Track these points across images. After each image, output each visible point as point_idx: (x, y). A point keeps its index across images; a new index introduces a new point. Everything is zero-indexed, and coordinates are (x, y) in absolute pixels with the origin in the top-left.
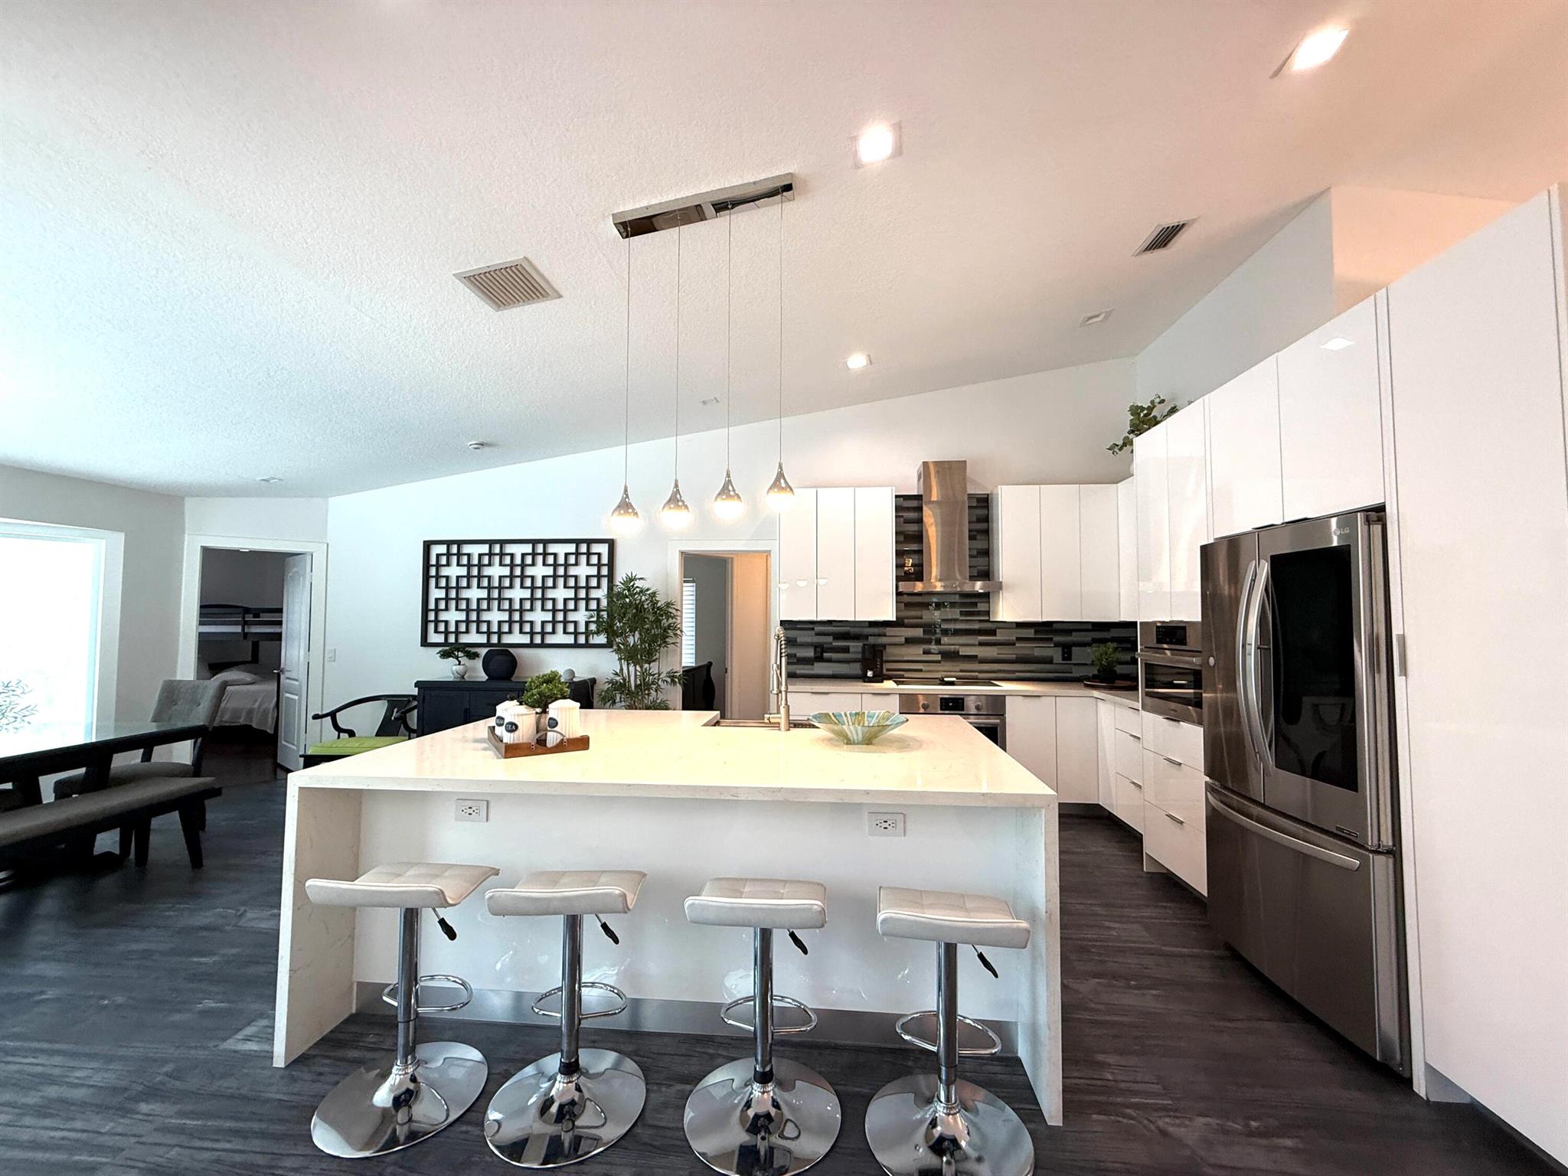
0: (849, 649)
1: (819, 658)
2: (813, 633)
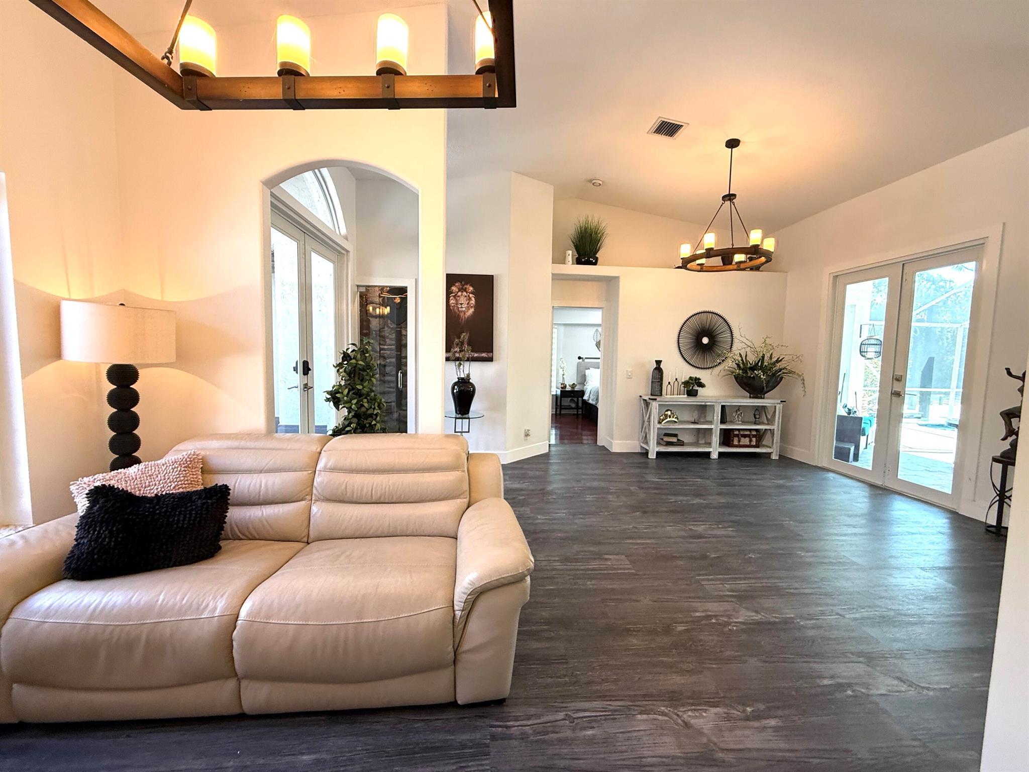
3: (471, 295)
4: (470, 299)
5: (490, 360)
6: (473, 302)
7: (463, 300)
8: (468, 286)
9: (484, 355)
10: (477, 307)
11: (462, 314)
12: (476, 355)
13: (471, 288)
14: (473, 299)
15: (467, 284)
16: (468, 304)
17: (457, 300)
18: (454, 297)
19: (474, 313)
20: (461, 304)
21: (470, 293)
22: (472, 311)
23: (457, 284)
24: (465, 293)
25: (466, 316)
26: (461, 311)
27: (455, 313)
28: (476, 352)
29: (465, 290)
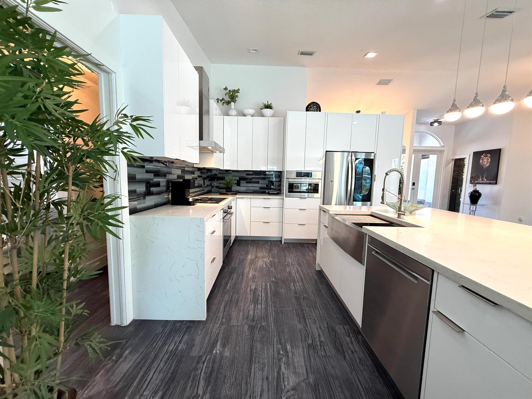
0: (160, 184)
1: (148, 193)
2: (144, 170)
3: (489, 158)
4: (488, 159)
5: (496, 184)
6: (489, 160)
7: (485, 160)
8: (487, 155)
9: (492, 182)
10: (491, 162)
11: (484, 166)
12: (488, 182)
13: (489, 155)
14: (490, 159)
15: (488, 154)
16: (487, 161)
17: (483, 161)
18: (482, 159)
19: (489, 165)
20: (485, 162)
21: (489, 157)
22: (488, 164)
23: (484, 154)
24: (486, 158)
25: (486, 166)
26: (484, 165)
27: (482, 165)
28: (489, 181)
29: (487, 156)
